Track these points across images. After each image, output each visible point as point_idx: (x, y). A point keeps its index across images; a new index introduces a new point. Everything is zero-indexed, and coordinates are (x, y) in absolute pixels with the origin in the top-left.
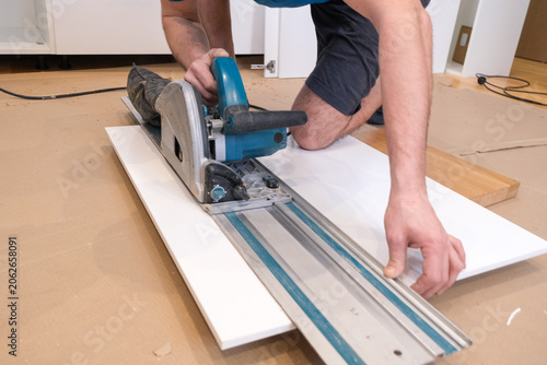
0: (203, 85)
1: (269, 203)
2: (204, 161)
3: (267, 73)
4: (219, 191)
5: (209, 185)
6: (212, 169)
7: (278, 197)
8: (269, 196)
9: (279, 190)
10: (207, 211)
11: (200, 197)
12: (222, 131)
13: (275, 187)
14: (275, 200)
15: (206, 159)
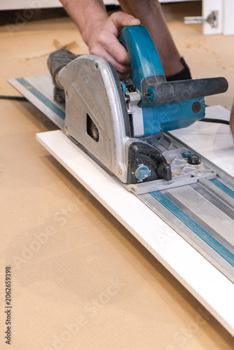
0: (115, 58)
1: (194, 180)
2: (127, 140)
3: (208, 29)
4: (143, 170)
5: (132, 164)
6: (136, 148)
7: (200, 173)
8: (193, 173)
9: (201, 166)
10: (132, 192)
11: (123, 178)
12: (139, 104)
13: (197, 163)
14: (200, 176)
15: (128, 138)
